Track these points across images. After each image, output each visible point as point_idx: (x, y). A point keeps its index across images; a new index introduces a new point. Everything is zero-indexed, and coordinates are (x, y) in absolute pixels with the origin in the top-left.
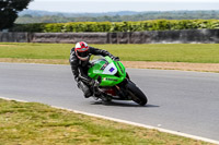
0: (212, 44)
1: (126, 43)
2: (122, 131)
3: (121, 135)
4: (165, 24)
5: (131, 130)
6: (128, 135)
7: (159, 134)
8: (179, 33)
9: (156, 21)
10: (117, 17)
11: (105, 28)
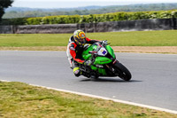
0: (161, 31)
1: (92, 32)
2: (84, 102)
3: (83, 106)
4: (123, 16)
5: (92, 101)
6: (89, 106)
7: (114, 104)
8: (134, 22)
9: (116, 14)
10: (85, 11)
11: (75, 20)
